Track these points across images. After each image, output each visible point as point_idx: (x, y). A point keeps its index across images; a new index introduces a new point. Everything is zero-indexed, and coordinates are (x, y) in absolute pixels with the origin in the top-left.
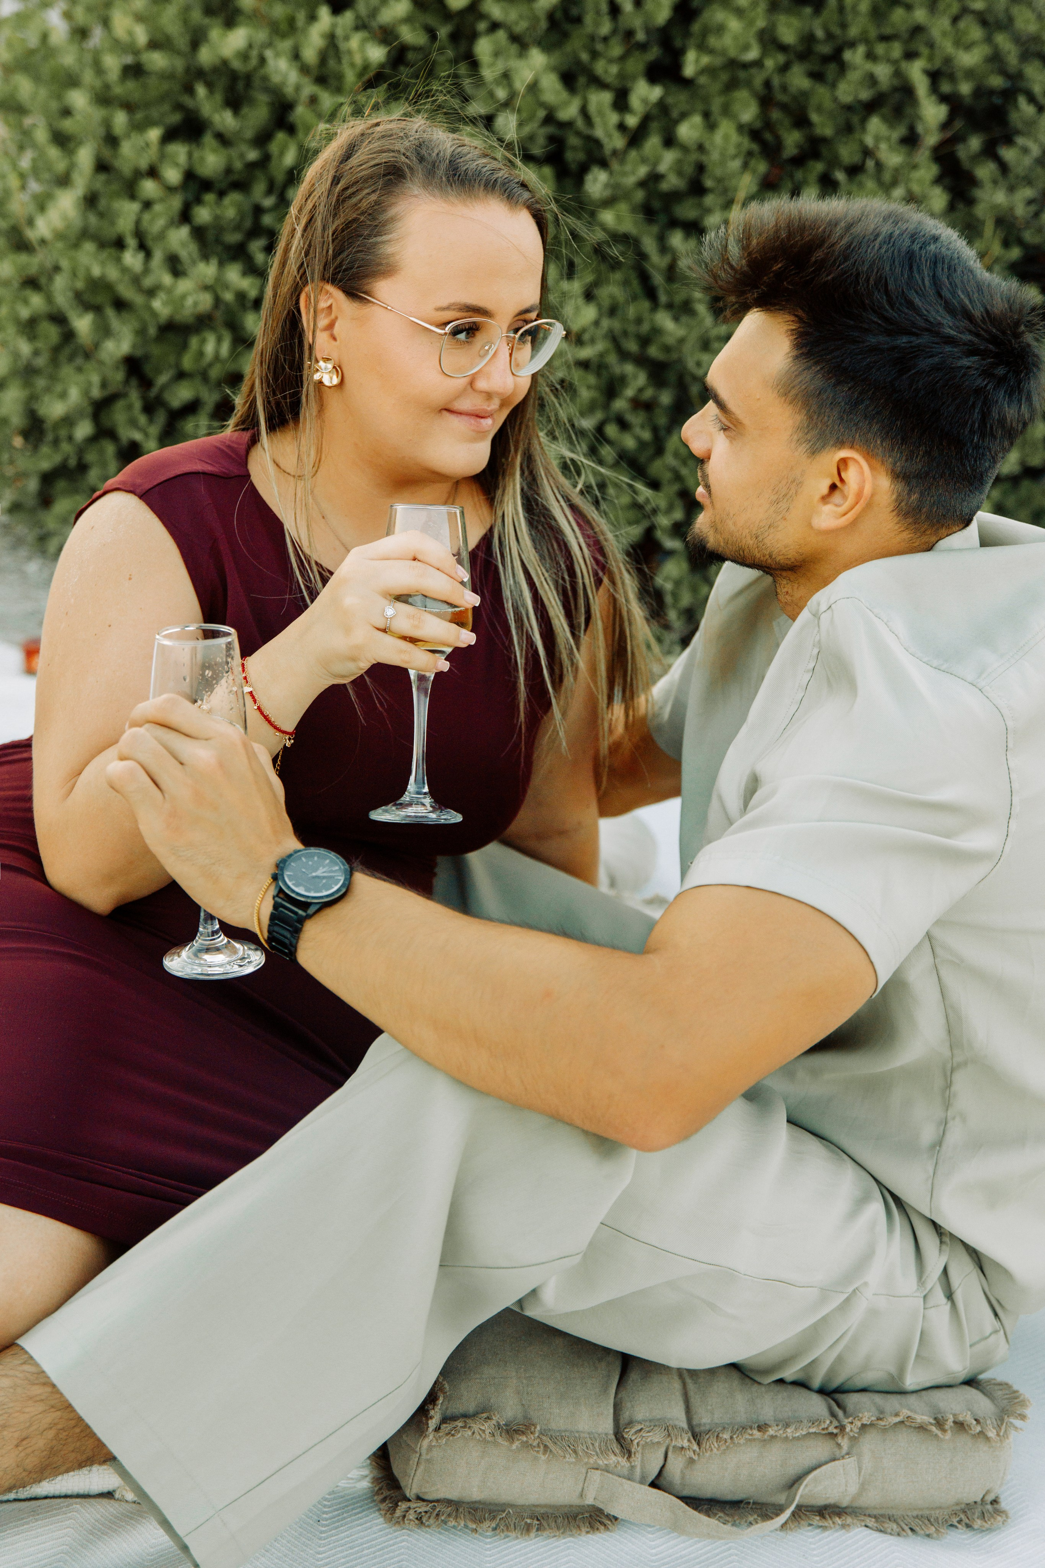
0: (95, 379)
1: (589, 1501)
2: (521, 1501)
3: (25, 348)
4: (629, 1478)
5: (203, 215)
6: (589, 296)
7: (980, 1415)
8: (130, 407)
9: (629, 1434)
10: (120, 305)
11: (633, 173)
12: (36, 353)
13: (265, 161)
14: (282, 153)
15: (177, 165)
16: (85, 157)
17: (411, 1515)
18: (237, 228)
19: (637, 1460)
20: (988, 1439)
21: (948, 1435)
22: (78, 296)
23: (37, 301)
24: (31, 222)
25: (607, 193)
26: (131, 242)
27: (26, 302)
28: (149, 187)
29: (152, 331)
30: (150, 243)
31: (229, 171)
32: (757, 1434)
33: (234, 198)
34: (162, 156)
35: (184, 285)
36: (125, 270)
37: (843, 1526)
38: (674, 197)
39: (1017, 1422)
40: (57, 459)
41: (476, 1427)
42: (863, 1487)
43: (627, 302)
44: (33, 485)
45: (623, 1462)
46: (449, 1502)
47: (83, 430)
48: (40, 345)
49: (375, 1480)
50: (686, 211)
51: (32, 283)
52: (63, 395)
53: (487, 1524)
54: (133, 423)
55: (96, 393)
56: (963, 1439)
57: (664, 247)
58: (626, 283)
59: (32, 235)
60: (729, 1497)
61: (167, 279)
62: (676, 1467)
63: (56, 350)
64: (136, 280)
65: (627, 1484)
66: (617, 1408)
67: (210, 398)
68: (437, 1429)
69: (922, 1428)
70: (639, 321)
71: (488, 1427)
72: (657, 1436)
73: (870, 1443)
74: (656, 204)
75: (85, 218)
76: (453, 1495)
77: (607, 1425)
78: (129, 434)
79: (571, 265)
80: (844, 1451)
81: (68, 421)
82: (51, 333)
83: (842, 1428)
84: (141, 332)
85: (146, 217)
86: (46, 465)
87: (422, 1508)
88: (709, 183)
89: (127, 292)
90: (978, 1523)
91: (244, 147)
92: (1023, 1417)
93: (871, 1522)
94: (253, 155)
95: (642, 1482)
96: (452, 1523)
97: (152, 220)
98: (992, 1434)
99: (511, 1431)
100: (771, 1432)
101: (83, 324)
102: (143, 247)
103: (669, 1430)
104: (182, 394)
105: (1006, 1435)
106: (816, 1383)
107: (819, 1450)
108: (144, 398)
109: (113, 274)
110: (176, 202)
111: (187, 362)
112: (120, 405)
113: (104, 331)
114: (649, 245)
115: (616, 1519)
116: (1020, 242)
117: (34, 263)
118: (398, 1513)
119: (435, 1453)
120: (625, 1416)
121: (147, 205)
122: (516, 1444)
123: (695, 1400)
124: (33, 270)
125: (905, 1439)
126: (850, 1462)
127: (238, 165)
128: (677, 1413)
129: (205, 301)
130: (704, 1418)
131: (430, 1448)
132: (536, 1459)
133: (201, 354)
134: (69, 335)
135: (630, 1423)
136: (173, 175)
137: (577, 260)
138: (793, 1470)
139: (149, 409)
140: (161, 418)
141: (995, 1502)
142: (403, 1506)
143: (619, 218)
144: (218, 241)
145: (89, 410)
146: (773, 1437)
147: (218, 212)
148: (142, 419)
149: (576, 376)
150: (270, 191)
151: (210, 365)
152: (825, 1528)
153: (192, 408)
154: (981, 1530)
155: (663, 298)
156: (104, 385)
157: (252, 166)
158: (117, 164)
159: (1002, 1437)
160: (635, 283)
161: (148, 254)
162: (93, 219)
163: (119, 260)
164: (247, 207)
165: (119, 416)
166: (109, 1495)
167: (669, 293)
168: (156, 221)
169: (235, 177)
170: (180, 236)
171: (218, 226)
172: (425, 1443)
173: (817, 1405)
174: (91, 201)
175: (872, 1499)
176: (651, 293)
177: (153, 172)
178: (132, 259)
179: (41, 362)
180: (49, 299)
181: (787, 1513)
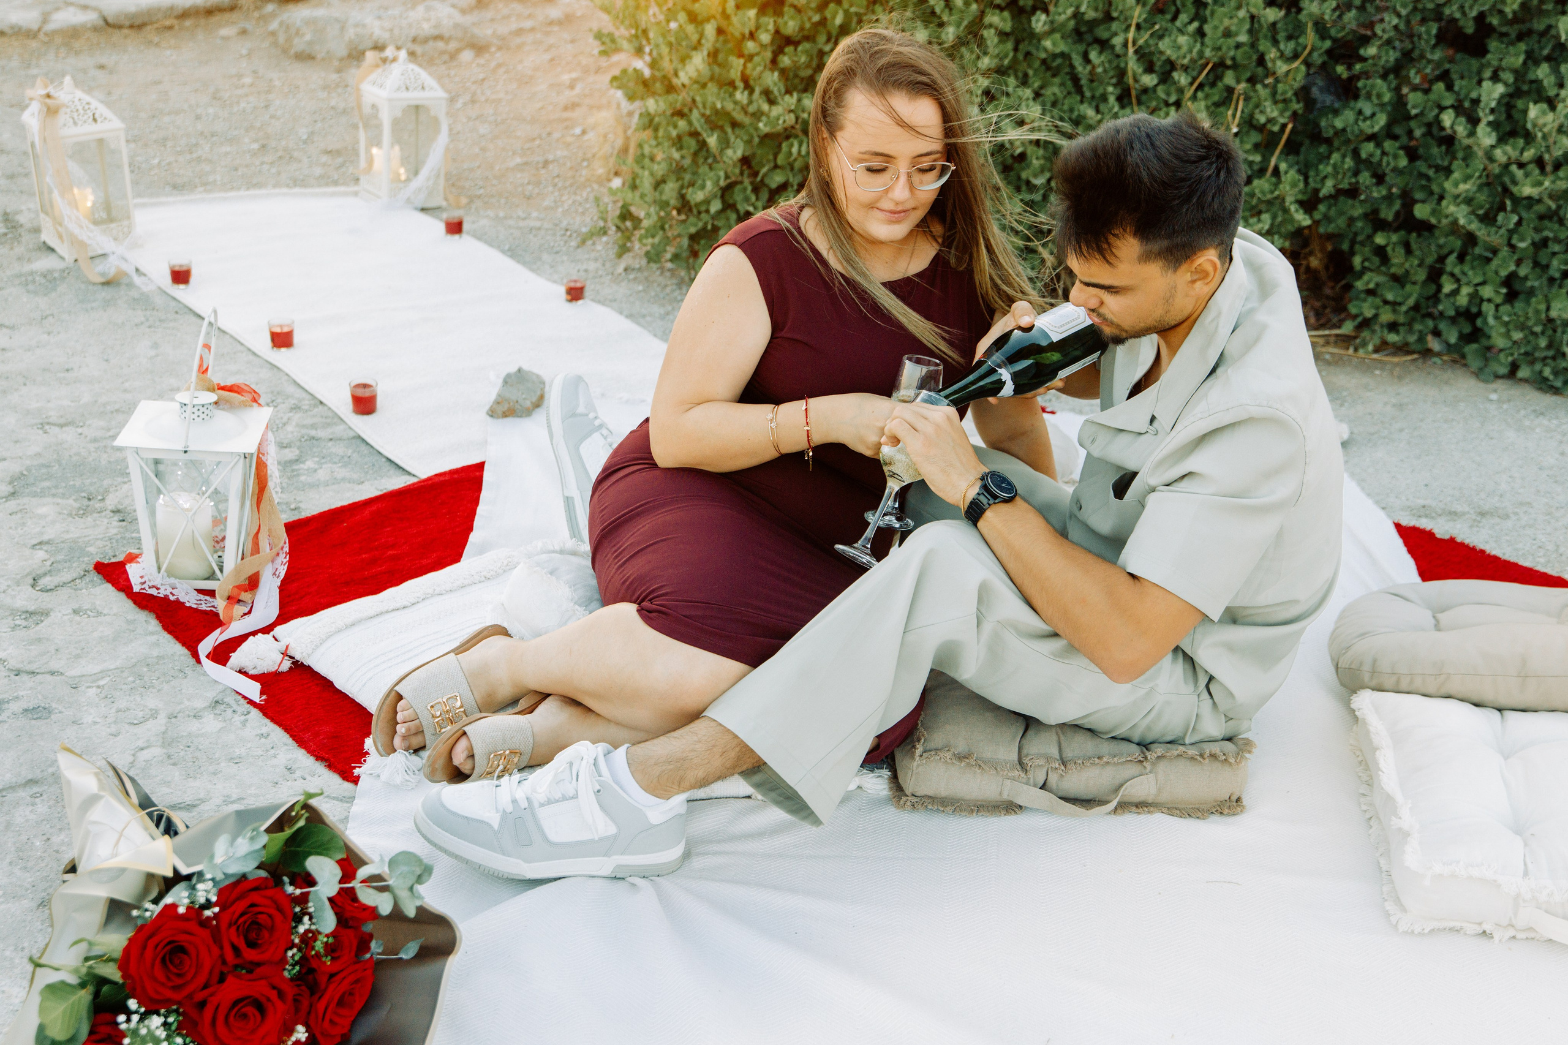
0: (722, 174)
1: (1005, 797)
2: (968, 797)
3: (676, 155)
4: (1027, 784)
5: (785, 61)
6: (1037, 95)
7: (1226, 752)
8: (745, 189)
9: (1025, 760)
10: (735, 125)
11: (1064, 12)
12: (683, 157)
13: (823, 22)
14: (834, 18)
15: (767, 31)
16: (710, 30)
17: (909, 803)
18: (808, 66)
19: (1031, 775)
20: (1230, 764)
21: (1207, 761)
22: (708, 120)
23: (682, 124)
24: (676, 74)
25: (1046, 28)
26: (740, 85)
27: (675, 126)
28: (750, 46)
29: (756, 140)
30: (751, 82)
31: (802, 29)
32: (1097, 761)
33: (805, 46)
34: (758, 28)
35: (776, 111)
36: (736, 103)
37: (1149, 812)
38: (1093, 24)
39: (1247, 755)
40: (700, 225)
41: (942, 754)
42: (1159, 791)
43: (1065, 97)
44: (685, 242)
45: (1023, 775)
46: (929, 797)
47: (716, 206)
48: (684, 152)
49: (891, 789)
50: (1102, 33)
51: (680, 114)
52: (703, 187)
53: (948, 808)
54: (747, 199)
55: (722, 183)
56: (1217, 765)
57: (1087, 60)
58: (1062, 84)
59: (676, 81)
60: (1085, 797)
61: (765, 107)
62: (1053, 779)
63: (695, 154)
64: (744, 110)
65: (1025, 787)
66: (1020, 749)
67: (795, 181)
68: (921, 756)
69: (1192, 758)
70: (1071, 110)
71: (948, 755)
72: (1041, 762)
73: (1162, 766)
74: (1083, 29)
75: (711, 70)
76: (931, 793)
77: (1014, 756)
78: (743, 207)
79: (1026, 75)
80: (1148, 770)
81: (707, 202)
82: (692, 143)
83: (1146, 758)
84: (749, 142)
85: (749, 65)
86: (693, 230)
87: (914, 800)
88: (1115, 14)
89: (739, 116)
90: (1226, 811)
91: (810, 13)
92: (1250, 752)
93: (1165, 810)
94: (816, 18)
95: (1035, 786)
96: (930, 807)
97: (754, 69)
98: (1232, 760)
99: (960, 757)
100: (1105, 760)
101: (712, 141)
102: (748, 86)
103: (1048, 759)
104: (777, 179)
105: (1240, 762)
106: (1136, 739)
107: (1134, 769)
108: (752, 183)
109: (729, 106)
110: (768, 55)
111: (780, 160)
112: (738, 188)
113: (725, 143)
114: (1077, 61)
115: (1021, 807)
116: (1330, 37)
117: (680, 99)
118: (902, 802)
119: (920, 769)
120: (1025, 751)
121: (750, 58)
122: (963, 764)
123: (1064, 745)
124: (678, 106)
125: (1182, 764)
126: (1152, 776)
127: (808, 25)
128: (1054, 751)
129: (791, 119)
130: (1068, 754)
131: (918, 765)
132: (975, 773)
133: (790, 153)
134: (703, 144)
135: (1027, 755)
136: (765, 37)
137: (1031, 72)
138: (1118, 782)
139: (756, 190)
140: (765, 195)
141: (1238, 800)
142: (904, 799)
143: (1054, 44)
144: (796, 76)
145: (719, 194)
146: (1108, 763)
147: (796, 59)
148: (753, 198)
149: (1031, 150)
150: (829, 40)
151: (795, 160)
152: (1139, 813)
153: (783, 187)
154: (1228, 815)
155: (1088, 94)
156: (727, 177)
157: (817, 25)
158: (731, 29)
159: (1238, 763)
160: (1069, 83)
161: (752, 92)
162: (717, 69)
163: (731, 95)
164: (815, 52)
165: (737, 196)
166: (749, 797)
167: (1092, 89)
168: (756, 69)
169: (806, 33)
170: (772, 79)
171: (796, 68)
172: (915, 764)
173: (1134, 748)
174: (714, 55)
175: (1164, 797)
176: (1079, 89)
177: (752, 36)
178: (741, 96)
179: (687, 162)
180: (690, 123)
181: (1114, 803)
